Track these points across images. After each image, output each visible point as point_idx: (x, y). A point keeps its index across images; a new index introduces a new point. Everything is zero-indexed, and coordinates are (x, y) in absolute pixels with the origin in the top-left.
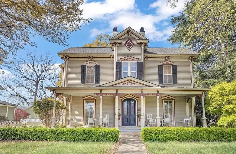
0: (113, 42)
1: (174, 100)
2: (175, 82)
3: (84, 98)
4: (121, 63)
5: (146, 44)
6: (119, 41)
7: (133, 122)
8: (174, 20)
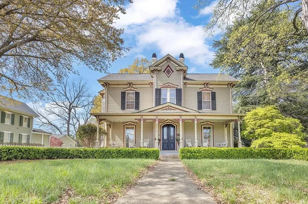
0: (152, 69)
1: (213, 125)
2: (214, 108)
3: (124, 124)
4: (160, 89)
5: (185, 71)
6: (159, 68)
7: (172, 147)
8: (216, 44)
